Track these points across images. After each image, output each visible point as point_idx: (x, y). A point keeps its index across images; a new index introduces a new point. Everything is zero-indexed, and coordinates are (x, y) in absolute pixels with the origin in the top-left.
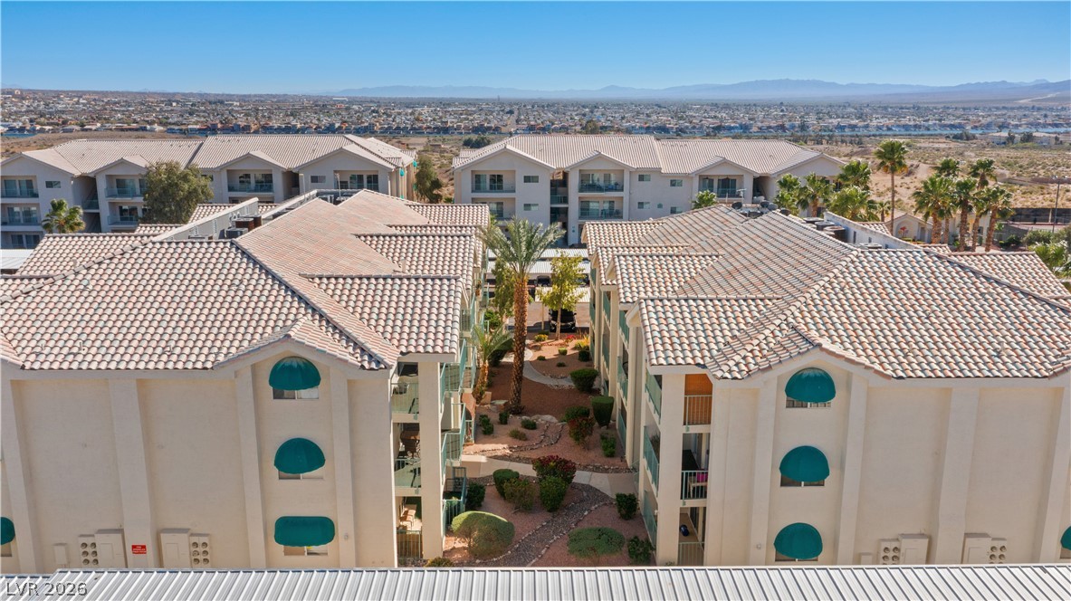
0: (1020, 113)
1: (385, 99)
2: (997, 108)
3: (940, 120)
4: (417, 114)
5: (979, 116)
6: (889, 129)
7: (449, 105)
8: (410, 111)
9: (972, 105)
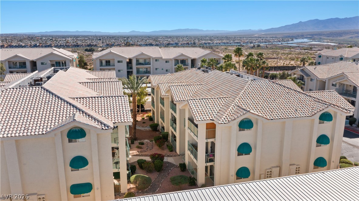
0: (255, 39)
1: (54, 35)
2: (249, 37)
3: (234, 41)
4: (67, 40)
5: (244, 40)
6: (220, 44)
7: (78, 37)
8: (64, 39)
9: (242, 36)
